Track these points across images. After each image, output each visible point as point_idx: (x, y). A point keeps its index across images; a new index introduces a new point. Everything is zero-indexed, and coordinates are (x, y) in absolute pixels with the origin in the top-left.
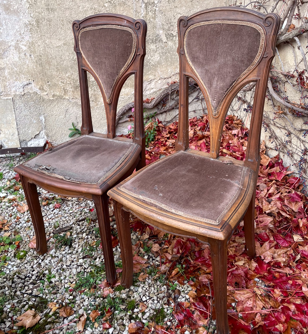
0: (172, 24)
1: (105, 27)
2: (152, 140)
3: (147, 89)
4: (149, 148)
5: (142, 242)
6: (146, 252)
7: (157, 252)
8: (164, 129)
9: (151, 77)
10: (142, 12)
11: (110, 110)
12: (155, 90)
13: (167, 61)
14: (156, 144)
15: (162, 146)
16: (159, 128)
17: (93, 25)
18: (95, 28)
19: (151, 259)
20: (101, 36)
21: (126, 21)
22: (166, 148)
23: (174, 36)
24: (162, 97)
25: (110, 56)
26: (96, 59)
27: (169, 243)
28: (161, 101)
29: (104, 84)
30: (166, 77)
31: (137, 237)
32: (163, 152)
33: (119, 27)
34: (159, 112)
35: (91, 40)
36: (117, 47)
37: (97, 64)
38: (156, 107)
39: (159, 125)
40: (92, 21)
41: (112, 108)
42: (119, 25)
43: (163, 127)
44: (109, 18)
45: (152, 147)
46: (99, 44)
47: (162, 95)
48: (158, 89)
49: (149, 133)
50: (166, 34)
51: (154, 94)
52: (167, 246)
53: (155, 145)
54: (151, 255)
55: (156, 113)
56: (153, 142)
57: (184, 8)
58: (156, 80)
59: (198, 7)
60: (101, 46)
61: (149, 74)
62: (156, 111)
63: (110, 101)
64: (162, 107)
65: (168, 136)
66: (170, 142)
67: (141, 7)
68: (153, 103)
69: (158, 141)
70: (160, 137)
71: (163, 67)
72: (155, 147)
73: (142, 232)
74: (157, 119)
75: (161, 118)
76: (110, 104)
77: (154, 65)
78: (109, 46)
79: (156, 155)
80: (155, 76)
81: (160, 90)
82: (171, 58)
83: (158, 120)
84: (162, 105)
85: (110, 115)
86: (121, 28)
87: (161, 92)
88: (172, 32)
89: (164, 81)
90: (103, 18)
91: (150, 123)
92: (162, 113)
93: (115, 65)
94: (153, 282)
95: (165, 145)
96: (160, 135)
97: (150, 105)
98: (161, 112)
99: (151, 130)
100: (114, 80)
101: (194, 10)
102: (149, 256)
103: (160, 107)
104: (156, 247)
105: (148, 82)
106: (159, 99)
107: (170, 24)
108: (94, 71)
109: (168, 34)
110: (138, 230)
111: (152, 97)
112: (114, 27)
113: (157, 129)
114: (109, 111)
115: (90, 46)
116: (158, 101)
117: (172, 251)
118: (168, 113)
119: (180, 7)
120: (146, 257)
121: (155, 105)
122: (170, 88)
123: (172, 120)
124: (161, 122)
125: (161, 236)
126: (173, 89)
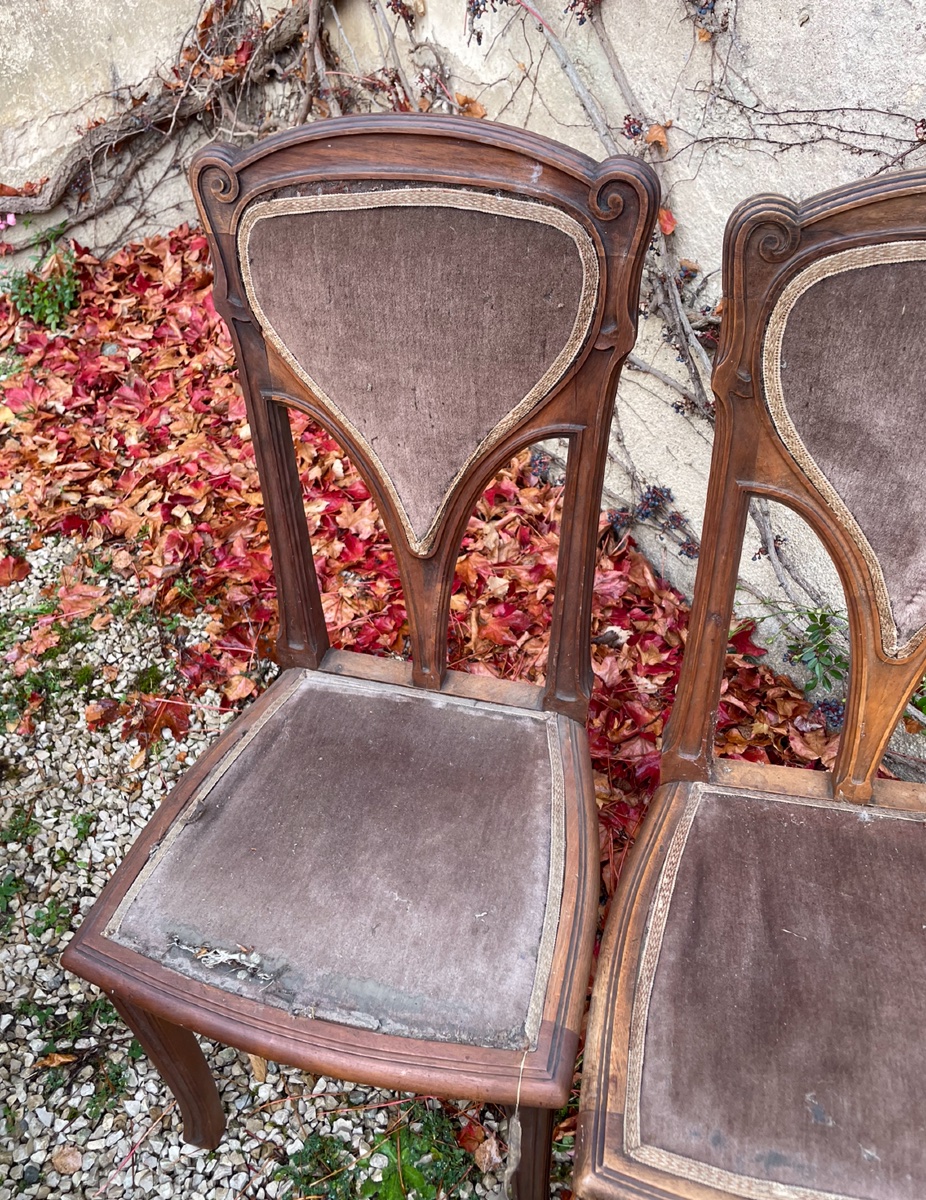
2: (73, 306)
3: (20, 150)
4: (69, 330)
5: (86, 555)
6: (100, 573)
7: (127, 569)
8: (99, 270)
9: (20, 112)
12: (43, 153)
13: (58, 58)
14: (86, 315)
15: (101, 318)
16: (85, 269)
19: (116, 586)
22: (114, 322)
27: (153, 543)
30: (66, 108)
31: (75, 548)
32: (107, 334)
34: (73, 221)
38: (62, 207)
39: (82, 257)
43: (95, 265)
45: (76, 327)
47: (70, 165)
48: (53, 150)
49: (58, 287)
51: (45, 164)
52: (148, 552)
53: (82, 320)
54: (113, 576)
55: (65, 223)
56: (75, 313)
58: (39, 122)
61: (13, 106)
62: (62, 216)
64: (79, 204)
65: (114, 288)
66: (123, 305)
68: (48, 194)
69: (87, 306)
70: (92, 295)
71: (52, 76)
72: (84, 324)
73: (86, 535)
74: (72, 243)
75: (85, 236)
77: (21, 75)
79: (91, 346)
80: (33, 108)
81: (60, 150)
82: (70, 48)
84: (77, 198)
87: (64, 156)
89: (65, 121)
91: (53, 257)
92: (83, 223)
94: (128, 626)
95: (109, 316)
96: (91, 288)
97: (39, 200)
98: (80, 219)
102: (110, 580)
103: (73, 204)
104: (122, 559)
105: (17, 129)
106: (63, 180)
110: (73, 532)
111: (41, 174)
113: (80, 272)
116: (60, 187)
117: (163, 559)
118: (101, 220)
120: (103, 584)
121: (54, 199)
122: (87, 142)
123: (119, 239)
124: (87, 251)
125: (132, 534)
126: (96, 143)
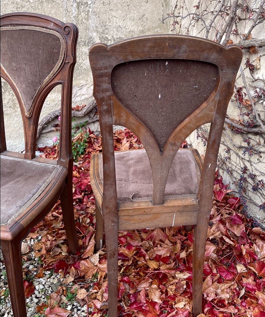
0: (106, 27)
1: (26, 28)
2: (82, 154)
3: (78, 95)
4: (78, 163)
5: (65, 288)
6: (69, 300)
7: (83, 300)
8: (96, 140)
9: (82, 82)
10: (74, 11)
11: (29, 125)
12: (86, 96)
14: (87, 158)
16: (90, 139)
17: (11, 25)
18: (14, 28)
19: (75, 310)
20: (21, 39)
21: (53, 23)
23: (109, 40)
24: (94, 104)
25: (32, 62)
26: (14, 64)
27: (99, 285)
28: (94, 108)
29: (22, 93)
31: (59, 281)
33: (44, 30)
34: (90, 121)
35: (8, 42)
36: (41, 52)
37: (15, 70)
38: (87, 116)
39: (90, 136)
40: (11, 20)
41: (32, 123)
42: (44, 28)
43: (94, 138)
44: (31, 19)
45: (81, 162)
46: (18, 47)
48: (90, 96)
49: (78, 145)
50: (100, 37)
51: (85, 100)
52: (96, 291)
53: (85, 159)
54: (75, 304)
55: (87, 122)
56: (82, 156)
57: (120, 12)
58: (88, 86)
59: (135, 12)
60: (21, 49)
61: (80, 79)
62: (87, 119)
63: (30, 114)
64: (94, 115)
65: (101, 149)
67: (72, 6)
68: (84, 111)
69: (88, 154)
70: (91, 150)
72: (85, 161)
73: (66, 273)
74: (88, 129)
76: (29, 118)
77: (86, 69)
78: (31, 51)
79: (86, 171)
80: (87, 81)
83: (90, 131)
84: (94, 113)
85: (29, 130)
86: (46, 31)
88: (107, 36)
90: (24, 17)
91: (80, 134)
92: (94, 122)
93: (38, 73)
96: (91, 147)
97: (80, 113)
98: (93, 121)
99: (81, 141)
100: (35, 90)
101: (131, 15)
102: (73, 305)
103: (92, 116)
104: (82, 294)
105: (79, 87)
106: (91, 107)
107: (105, 27)
108: (11, 78)
109: (103, 37)
110: (61, 270)
111: (83, 104)
112: (38, 29)
113: (88, 140)
114: (28, 126)
115: (7, 48)
116: (89, 109)
117: (102, 296)
119: (116, 10)
120: (69, 308)
121: (86, 113)
124: (92, 133)
125: (89, 277)
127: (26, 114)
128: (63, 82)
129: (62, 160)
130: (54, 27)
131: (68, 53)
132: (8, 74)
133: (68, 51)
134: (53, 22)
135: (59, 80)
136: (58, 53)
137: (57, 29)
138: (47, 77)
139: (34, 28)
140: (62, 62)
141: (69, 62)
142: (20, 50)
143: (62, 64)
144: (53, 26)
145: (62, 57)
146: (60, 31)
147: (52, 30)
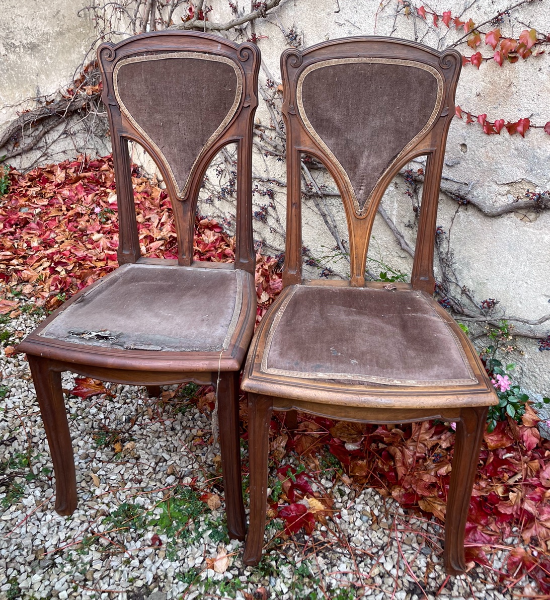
1: (175, 55)
11: (185, 213)
17: (147, 53)
18: (154, 57)
20: (169, 73)
21: (220, 45)
25: (190, 110)
26: (158, 116)
28: (10, 138)
29: (172, 163)
33: (206, 57)
35: (146, 80)
36: (204, 92)
37: (159, 126)
40: (146, 44)
41: (189, 208)
42: (205, 53)
44: (183, 40)
46: (166, 88)
60: (170, 91)
63: (186, 195)
76: (184, 202)
78: (189, 92)
85: (185, 221)
86: (210, 58)
90: (169, 39)
93: (200, 127)
100: (194, 155)
108: (150, 140)
112: (195, 56)
114: (182, 214)
115: (145, 91)
116: (5, 138)
127: (179, 195)
128: (240, 138)
129: (242, 261)
130: (223, 51)
131: (247, 91)
132: (145, 134)
133: (248, 88)
134: (221, 43)
135: (233, 136)
136: (233, 93)
137: (229, 53)
138: (215, 133)
139: (189, 55)
140: (239, 106)
141: (249, 106)
142: (170, 93)
143: (238, 109)
144: (221, 49)
145: (238, 98)
146: (233, 56)
147: (220, 55)
